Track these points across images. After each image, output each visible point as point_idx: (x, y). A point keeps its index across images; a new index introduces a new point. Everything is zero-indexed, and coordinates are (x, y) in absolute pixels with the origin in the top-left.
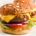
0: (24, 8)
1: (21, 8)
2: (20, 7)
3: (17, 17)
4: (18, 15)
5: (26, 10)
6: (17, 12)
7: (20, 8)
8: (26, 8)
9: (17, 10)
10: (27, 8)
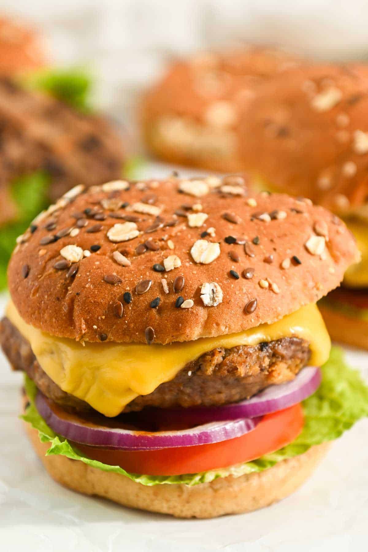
0: (267, 261)
1: (243, 263)
2: (234, 259)
3: (210, 370)
4: (212, 353)
5: (288, 280)
6: (202, 313)
7: (233, 276)
8: (287, 263)
9: (199, 302)
10: (295, 261)
